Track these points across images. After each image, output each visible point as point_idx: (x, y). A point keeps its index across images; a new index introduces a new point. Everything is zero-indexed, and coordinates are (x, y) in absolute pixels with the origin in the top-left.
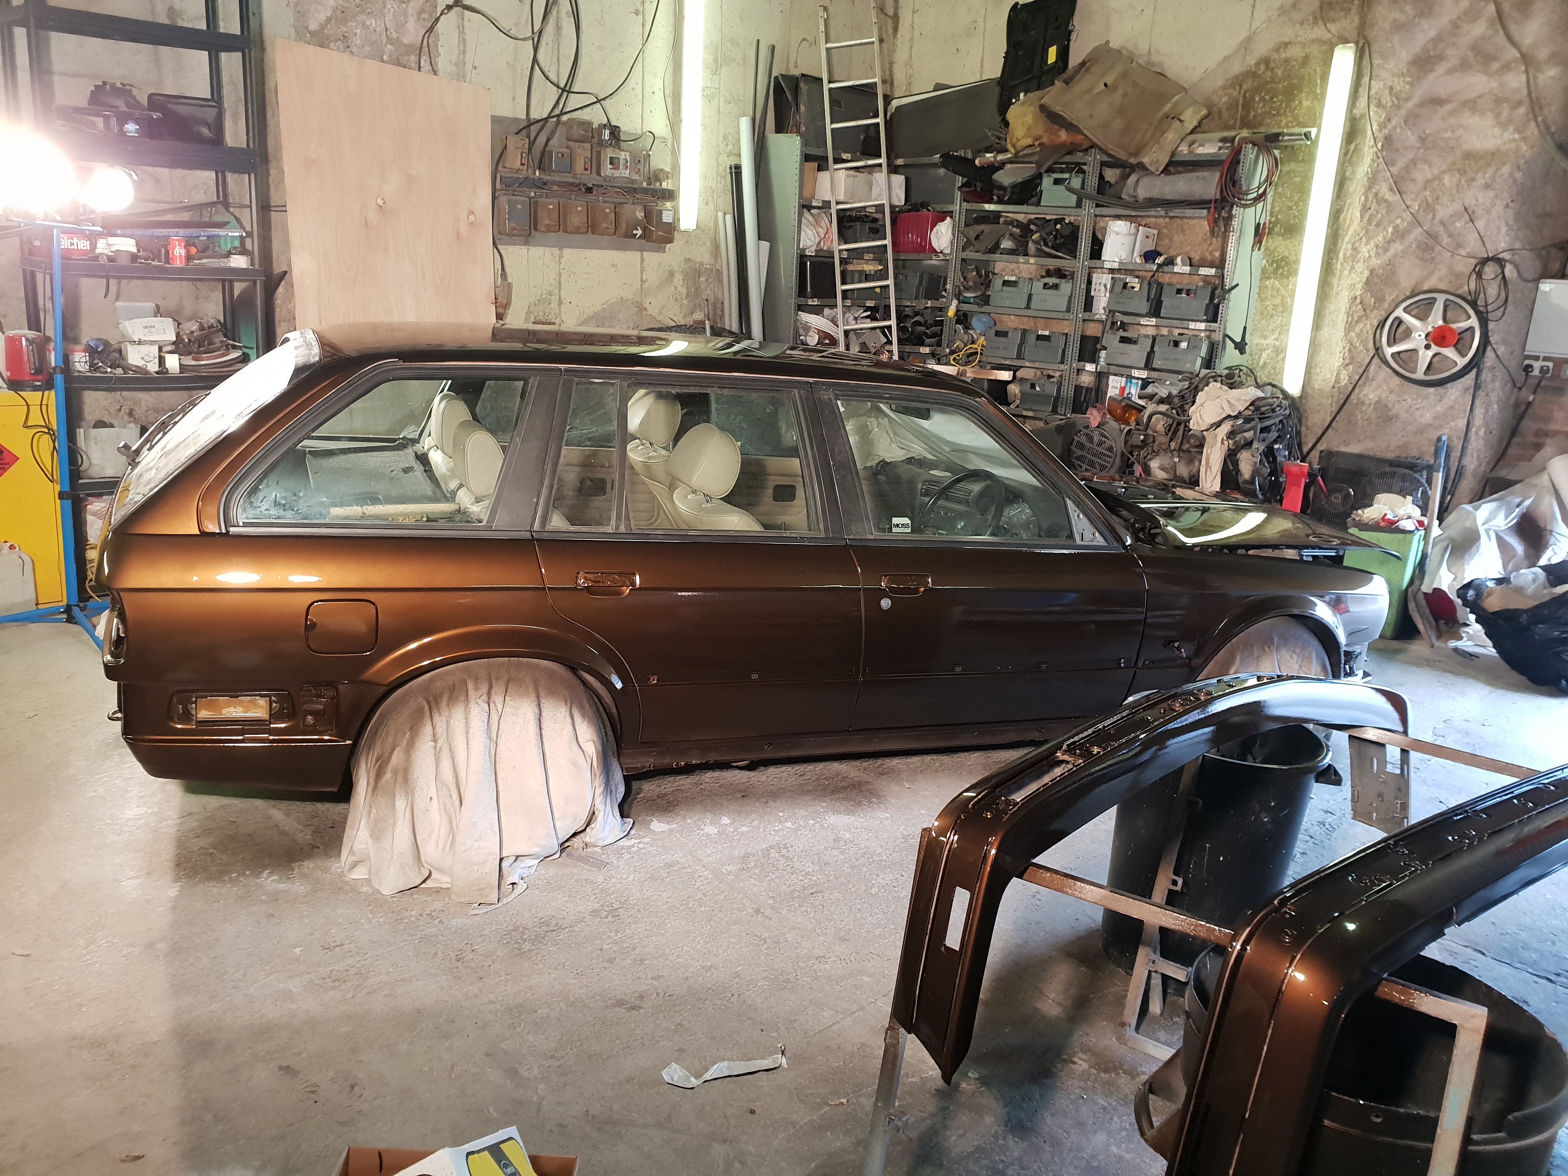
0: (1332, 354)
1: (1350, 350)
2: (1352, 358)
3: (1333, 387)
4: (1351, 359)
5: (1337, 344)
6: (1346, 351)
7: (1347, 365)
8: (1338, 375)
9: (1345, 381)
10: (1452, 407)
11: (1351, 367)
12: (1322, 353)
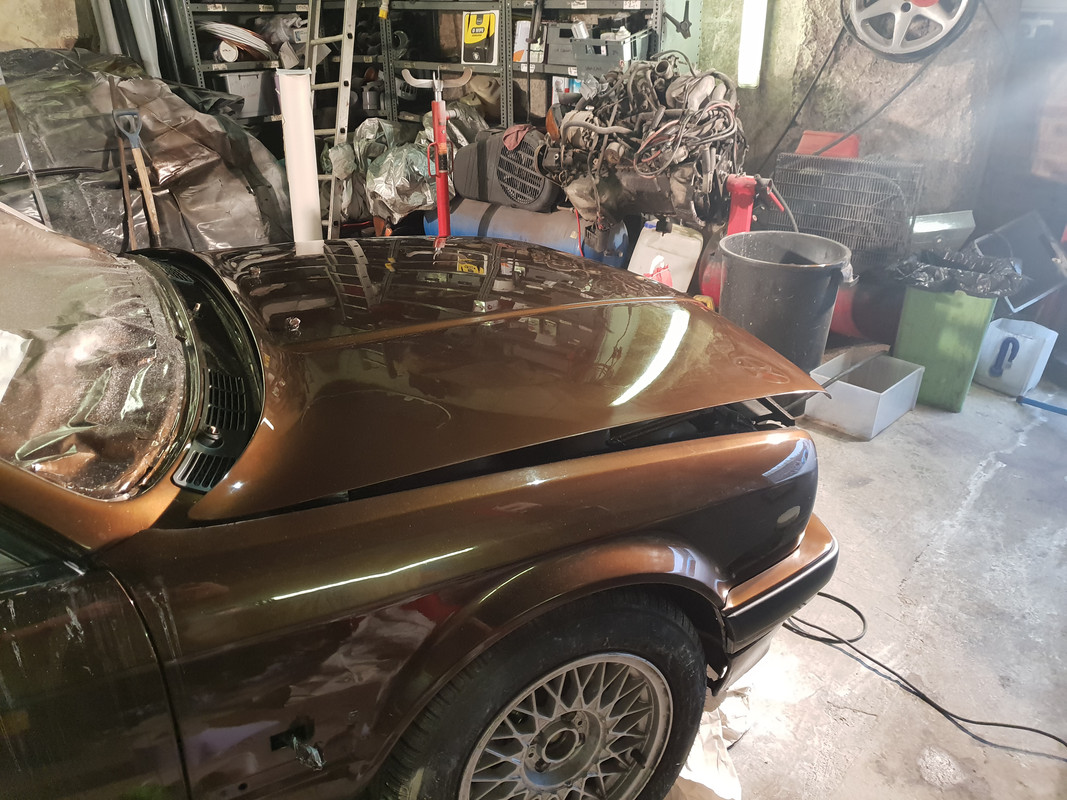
0: (793, 28)
1: (813, 22)
2: (816, 31)
3: (795, 72)
4: (815, 33)
5: (799, 15)
6: (809, 24)
7: (810, 42)
8: (800, 55)
9: (809, 63)
10: (934, 86)
11: (815, 44)
12: (782, 28)
